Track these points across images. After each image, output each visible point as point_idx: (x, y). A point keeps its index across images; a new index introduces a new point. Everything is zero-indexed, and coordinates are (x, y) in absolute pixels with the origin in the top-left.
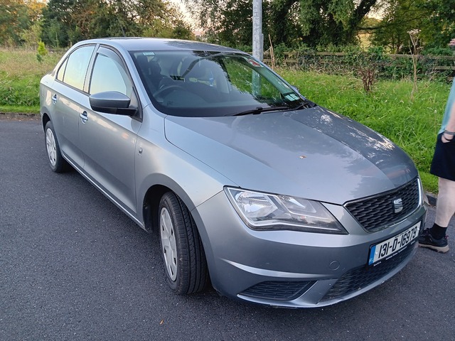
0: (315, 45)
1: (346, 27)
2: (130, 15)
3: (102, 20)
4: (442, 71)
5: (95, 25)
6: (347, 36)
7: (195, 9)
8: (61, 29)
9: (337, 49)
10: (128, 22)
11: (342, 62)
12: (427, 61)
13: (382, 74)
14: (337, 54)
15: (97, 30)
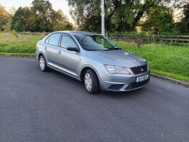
0: (120, 32)
1: (131, 25)
2: (48, 19)
3: (37, 21)
4: (166, 40)
5: (34, 23)
6: (132, 28)
7: (75, 18)
8: (20, 24)
9: (129, 33)
10: (47, 22)
11: (131, 38)
12: (160, 37)
13: (145, 42)
14: (129, 35)
15: (34, 25)
